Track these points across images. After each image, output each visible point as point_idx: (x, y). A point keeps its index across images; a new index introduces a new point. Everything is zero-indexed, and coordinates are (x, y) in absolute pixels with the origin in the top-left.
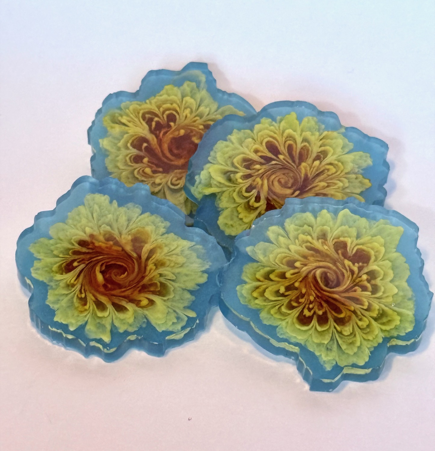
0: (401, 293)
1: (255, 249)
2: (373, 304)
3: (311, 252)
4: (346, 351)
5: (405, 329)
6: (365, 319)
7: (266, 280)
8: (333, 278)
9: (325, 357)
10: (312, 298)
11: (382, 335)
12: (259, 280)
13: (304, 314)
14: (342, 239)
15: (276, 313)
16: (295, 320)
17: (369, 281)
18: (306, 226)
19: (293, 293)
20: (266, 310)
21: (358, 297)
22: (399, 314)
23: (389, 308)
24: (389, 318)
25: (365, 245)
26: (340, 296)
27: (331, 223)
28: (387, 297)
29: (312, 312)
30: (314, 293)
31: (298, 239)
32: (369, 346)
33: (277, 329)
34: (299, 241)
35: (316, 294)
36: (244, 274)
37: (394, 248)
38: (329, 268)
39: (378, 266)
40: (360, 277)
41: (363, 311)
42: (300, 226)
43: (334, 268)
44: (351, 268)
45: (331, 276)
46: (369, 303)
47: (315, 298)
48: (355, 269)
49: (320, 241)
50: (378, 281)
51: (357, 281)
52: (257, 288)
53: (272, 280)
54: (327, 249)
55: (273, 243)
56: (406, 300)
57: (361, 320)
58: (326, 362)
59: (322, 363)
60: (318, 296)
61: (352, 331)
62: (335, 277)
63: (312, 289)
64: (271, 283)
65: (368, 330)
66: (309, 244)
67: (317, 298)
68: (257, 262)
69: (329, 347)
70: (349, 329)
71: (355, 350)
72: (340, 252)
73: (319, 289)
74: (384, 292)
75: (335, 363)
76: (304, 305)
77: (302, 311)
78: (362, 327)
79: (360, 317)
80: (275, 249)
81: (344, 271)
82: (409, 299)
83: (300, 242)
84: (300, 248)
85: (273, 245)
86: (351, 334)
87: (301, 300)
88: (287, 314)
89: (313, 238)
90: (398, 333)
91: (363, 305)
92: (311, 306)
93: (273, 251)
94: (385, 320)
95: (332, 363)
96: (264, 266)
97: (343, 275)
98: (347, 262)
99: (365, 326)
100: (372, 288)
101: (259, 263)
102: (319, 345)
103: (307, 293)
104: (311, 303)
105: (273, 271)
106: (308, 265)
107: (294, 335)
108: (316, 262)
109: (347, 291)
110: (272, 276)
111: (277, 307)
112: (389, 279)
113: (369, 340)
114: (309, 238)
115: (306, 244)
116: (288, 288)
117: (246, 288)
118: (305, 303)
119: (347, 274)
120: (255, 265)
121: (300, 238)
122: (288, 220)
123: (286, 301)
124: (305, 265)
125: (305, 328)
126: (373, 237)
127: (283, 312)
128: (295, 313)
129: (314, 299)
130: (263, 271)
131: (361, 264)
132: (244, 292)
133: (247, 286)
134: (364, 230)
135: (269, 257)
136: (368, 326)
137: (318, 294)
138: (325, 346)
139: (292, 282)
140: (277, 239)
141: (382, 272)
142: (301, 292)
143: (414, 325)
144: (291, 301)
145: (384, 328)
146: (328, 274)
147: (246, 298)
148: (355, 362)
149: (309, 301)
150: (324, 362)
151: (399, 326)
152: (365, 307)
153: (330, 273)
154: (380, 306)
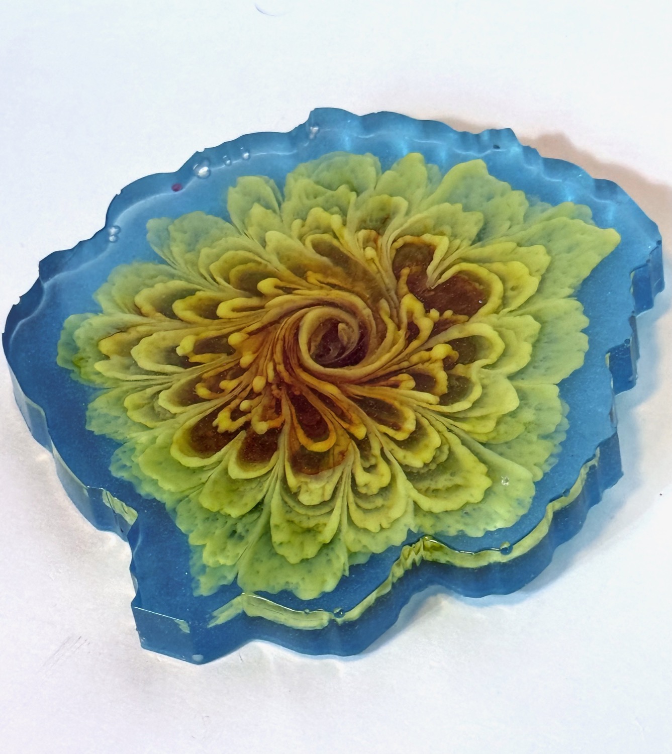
0: (528, 415)
1: (171, 228)
2: (430, 430)
3: (325, 260)
4: (281, 551)
5: (489, 517)
6: (383, 467)
7: (159, 314)
8: (349, 339)
9: (214, 554)
10: (258, 383)
11: (411, 522)
12: (138, 311)
13: (215, 423)
14: (427, 238)
15: (138, 407)
16: (178, 434)
17: (448, 364)
18: (343, 189)
19: (213, 360)
20: (114, 393)
21: (397, 404)
22: (492, 472)
23: (470, 448)
24: (458, 480)
25: (487, 265)
26: (344, 392)
27: (419, 193)
28: (483, 418)
29: (241, 421)
30: (275, 369)
31: (304, 219)
32: (355, 548)
33: (118, 451)
34: (303, 226)
35: (277, 373)
36: (105, 287)
37: (570, 287)
38: (352, 311)
39: (496, 328)
40: (430, 349)
41: (389, 446)
42: (330, 187)
43: (367, 312)
44: (416, 322)
45: (348, 333)
46: (419, 426)
47: (268, 384)
48: (425, 325)
49: (363, 233)
50: (474, 371)
51: (415, 358)
52: (123, 329)
53: (172, 316)
54: (372, 260)
55: (227, 219)
56: (534, 437)
57: (370, 469)
58: (207, 570)
59: (193, 571)
60: (280, 382)
61: (327, 498)
62: (356, 337)
63: (272, 359)
64: (167, 322)
65: (379, 502)
66: (327, 237)
67: (274, 387)
68: (163, 262)
69: (240, 529)
70: (323, 488)
71: (311, 551)
72: (405, 272)
73: (294, 362)
74: (476, 404)
75: (230, 577)
76: (227, 398)
77: (214, 415)
78: (363, 491)
79: (373, 461)
80: (226, 235)
81: (391, 326)
82: (546, 437)
83: (306, 229)
84: (296, 244)
85: (228, 224)
86: (323, 503)
87: (228, 385)
88: (168, 415)
89: (344, 224)
90: (461, 527)
91: (397, 428)
92: (245, 405)
93: (220, 239)
94: (442, 482)
95: (225, 577)
96: (172, 277)
97: (382, 336)
98: (410, 303)
99: (375, 489)
100: (450, 387)
101: (163, 267)
102: (213, 517)
103: (253, 369)
104: (252, 395)
105: (192, 292)
106: (296, 292)
107: (155, 477)
108: (321, 288)
109: (373, 380)
110: (179, 307)
111: (149, 391)
112: (512, 367)
113: (366, 530)
114: (335, 220)
115: (318, 236)
116: (205, 346)
117: (91, 324)
118: (235, 393)
119: (395, 336)
120: (150, 268)
121: (310, 219)
122: (302, 168)
123: (183, 377)
124: (288, 291)
125: (194, 462)
126: (519, 245)
127: (160, 406)
128: (192, 415)
129: (265, 388)
130: (161, 288)
131: (448, 314)
132: (81, 334)
133: (96, 321)
134: (508, 224)
135: (199, 252)
136: (385, 491)
137: (285, 375)
138: (230, 523)
139: (225, 331)
140: (245, 213)
141: (499, 346)
142: (239, 364)
143: (522, 512)
144: (199, 380)
145: (426, 503)
146: (341, 326)
147: (76, 349)
148: (291, 587)
149: (249, 389)
150: (204, 567)
151: (476, 507)
152: (401, 436)
153: (347, 324)
154: (445, 441)
